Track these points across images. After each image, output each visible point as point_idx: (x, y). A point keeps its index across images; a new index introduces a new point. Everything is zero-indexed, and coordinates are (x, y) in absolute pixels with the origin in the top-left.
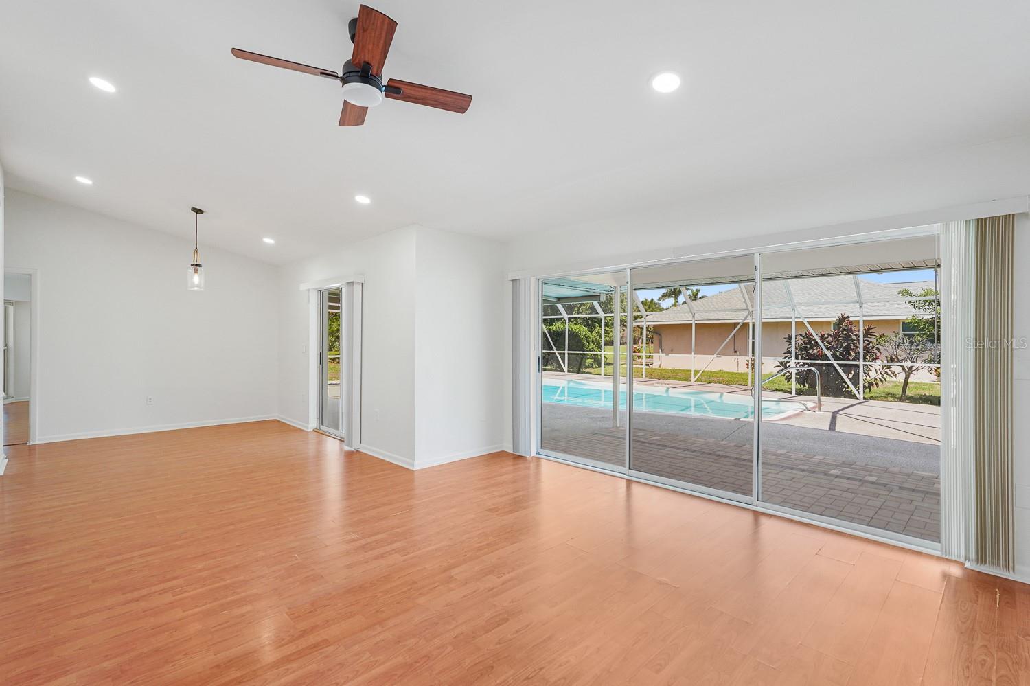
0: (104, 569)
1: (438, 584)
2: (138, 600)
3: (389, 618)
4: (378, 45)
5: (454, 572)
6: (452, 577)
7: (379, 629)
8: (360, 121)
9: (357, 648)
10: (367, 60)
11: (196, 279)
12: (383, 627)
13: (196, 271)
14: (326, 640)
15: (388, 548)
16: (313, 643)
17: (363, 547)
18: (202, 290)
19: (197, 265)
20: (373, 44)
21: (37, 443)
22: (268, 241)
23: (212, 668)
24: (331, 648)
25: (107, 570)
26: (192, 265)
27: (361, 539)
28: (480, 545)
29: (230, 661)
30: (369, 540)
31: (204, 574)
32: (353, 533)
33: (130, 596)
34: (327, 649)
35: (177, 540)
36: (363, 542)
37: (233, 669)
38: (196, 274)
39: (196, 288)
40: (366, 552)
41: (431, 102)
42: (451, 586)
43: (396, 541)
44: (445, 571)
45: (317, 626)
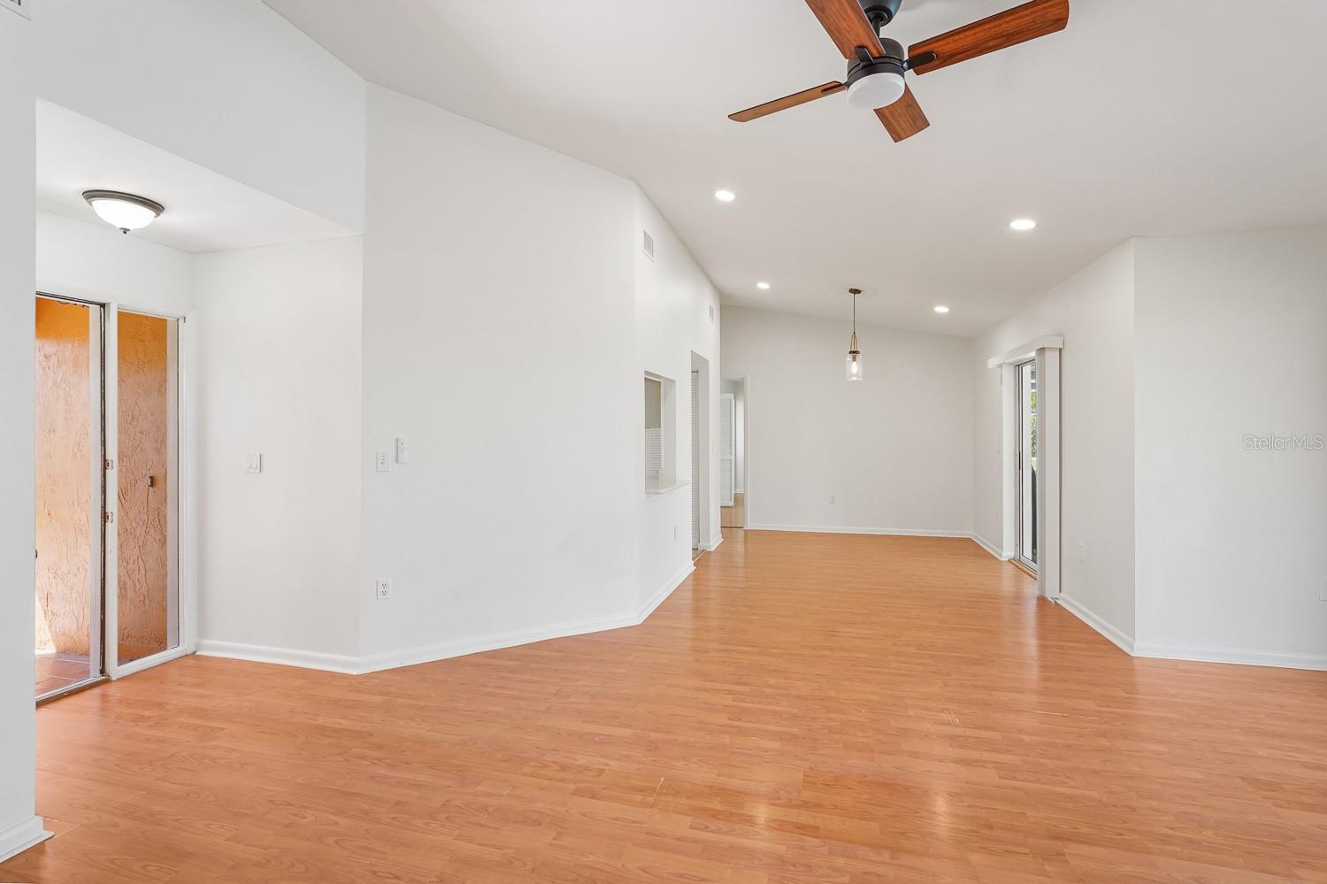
0: (709, 652)
1: (1027, 851)
2: (707, 691)
3: (909, 852)
4: (849, 17)
5: (1072, 849)
6: (1064, 855)
7: (886, 856)
8: (919, 123)
9: (841, 861)
10: (856, 45)
11: (855, 368)
12: (892, 858)
13: (854, 359)
14: (818, 828)
15: (987, 756)
16: (803, 822)
17: (952, 738)
18: (861, 379)
19: (854, 352)
20: (844, 19)
21: (748, 528)
22: (942, 309)
23: (705, 786)
24: (816, 841)
25: (712, 654)
26: (850, 353)
27: (959, 726)
28: (1170, 832)
29: (723, 789)
30: (969, 732)
31: (769, 691)
32: (955, 713)
33: (709, 685)
34: (810, 838)
35: (774, 648)
36: (958, 731)
37: (719, 799)
38: (855, 363)
39: (854, 378)
40: (951, 746)
41: (991, 44)
42: (1047, 867)
43: (1009, 752)
44: (1059, 838)
45: (821, 805)
